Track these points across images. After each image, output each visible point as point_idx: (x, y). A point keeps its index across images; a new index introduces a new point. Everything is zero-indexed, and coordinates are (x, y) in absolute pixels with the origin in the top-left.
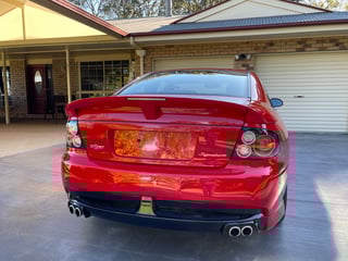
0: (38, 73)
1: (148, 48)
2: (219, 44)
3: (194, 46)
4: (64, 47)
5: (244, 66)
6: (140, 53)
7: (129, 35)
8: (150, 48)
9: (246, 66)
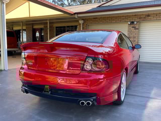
0: (37, 32)
1: (84, 19)
2: (120, 17)
3: (108, 17)
4: (47, 20)
5: (133, 27)
6: (81, 22)
7: (75, 13)
8: (86, 19)
9: (134, 27)
